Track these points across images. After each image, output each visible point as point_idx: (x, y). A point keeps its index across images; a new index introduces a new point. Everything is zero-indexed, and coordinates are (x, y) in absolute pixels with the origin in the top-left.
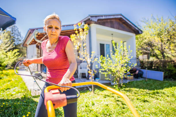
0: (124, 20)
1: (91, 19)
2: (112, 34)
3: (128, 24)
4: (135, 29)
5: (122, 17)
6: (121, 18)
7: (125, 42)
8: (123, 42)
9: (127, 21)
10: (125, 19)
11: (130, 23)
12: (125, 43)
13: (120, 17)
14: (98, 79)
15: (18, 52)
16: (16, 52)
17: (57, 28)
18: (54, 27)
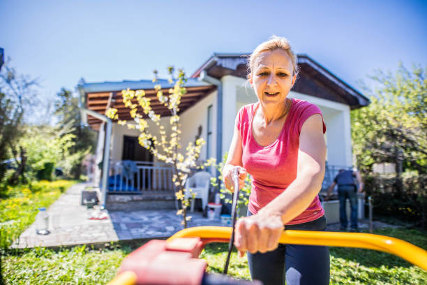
0: (313, 69)
1: (220, 62)
3: (328, 79)
4: (347, 92)
5: (308, 62)
6: (306, 65)
9: (323, 73)
10: (316, 67)
11: (331, 78)
13: (302, 61)
14: (228, 217)
15: (73, 140)
16: (67, 141)
17: (281, 75)
18: (274, 71)
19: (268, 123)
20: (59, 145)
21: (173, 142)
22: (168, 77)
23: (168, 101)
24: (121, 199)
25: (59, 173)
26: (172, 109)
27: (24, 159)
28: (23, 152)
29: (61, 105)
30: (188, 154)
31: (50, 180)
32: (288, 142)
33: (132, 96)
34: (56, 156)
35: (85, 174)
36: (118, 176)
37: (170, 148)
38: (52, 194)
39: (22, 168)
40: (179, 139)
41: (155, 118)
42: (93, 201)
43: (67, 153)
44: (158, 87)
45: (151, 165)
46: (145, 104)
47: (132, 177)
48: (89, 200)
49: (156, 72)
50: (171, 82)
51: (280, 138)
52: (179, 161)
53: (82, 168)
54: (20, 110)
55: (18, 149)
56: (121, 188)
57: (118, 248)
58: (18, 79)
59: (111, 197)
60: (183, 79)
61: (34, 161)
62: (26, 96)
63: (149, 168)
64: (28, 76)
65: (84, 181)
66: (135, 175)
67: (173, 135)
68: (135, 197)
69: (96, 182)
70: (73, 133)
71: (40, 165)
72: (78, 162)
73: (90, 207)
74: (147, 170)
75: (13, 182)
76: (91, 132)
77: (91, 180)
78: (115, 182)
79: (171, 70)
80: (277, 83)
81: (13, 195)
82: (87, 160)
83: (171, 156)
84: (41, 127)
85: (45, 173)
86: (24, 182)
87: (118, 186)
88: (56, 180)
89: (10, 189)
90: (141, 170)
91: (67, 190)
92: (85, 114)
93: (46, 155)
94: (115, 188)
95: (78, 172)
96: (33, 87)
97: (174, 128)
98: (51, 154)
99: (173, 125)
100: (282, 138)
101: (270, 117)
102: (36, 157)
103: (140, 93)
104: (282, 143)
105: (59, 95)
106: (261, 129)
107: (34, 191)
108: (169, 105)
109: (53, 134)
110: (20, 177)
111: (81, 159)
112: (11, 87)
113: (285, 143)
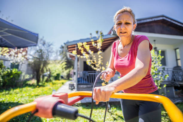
2: (155, 41)
5: (165, 18)
6: (164, 20)
7: (178, 48)
8: (175, 50)
9: (174, 22)
10: (169, 20)
12: (178, 51)
13: (161, 18)
15: (66, 64)
16: (64, 65)
17: (127, 24)
18: (123, 22)
19: (124, 47)
20: (61, 67)
21: (100, 62)
22: (96, 36)
23: (97, 45)
24: (83, 87)
25: (62, 77)
26: (99, 49)
27: (50, 73)
28: (49, 70)
29: (61, 52)
30: (107, 67)
31: (59, 80)
32: (133, 54)
33: (81, 45)
34: (60, 71)
35: (71, 77)
36: (81, 78)
37: (98, 65)
38: (59, 85)
39: (50, 76)
40: (102, 61)
41: (91, 52)
42: (73, 88)
43: (64, 70)
44: (92, 40)
45: (95, 72)
46: (87, 47)
47: (86, 78)
48: (71, 87)
49: (91, 34)
50: (97, 37)
51: (129, 53)
52: (102, 70)
53: (70, 75)
54: (47, 55)
55: (48, 69)
56: (82, 82)
57: (81, 106)
58: (46, 44)
59: (79, 86)
60: (102, 35)
61: (53, 73)
62: (49, 50)
63: (93, 74)
64: (49, 42)
65: (71, 80)
66: (88, 77)
67: (99, 59)
68: (88, 86)
69: (74, 80)
70: (66, 62)
71: (55, 74)
72: (68, 73)
73: (72, 89)
74: (92, 75)
75: (47, 81)
76: (73, 61)
77: (73, 80)
78: (80, 80)
79: (97, 32)
80: (125, 27)
81: (47, 86)
82: (72, 72)
83: (99, 68)
84: (55, 61)
85: (57, 77)
86: (51, 81)
87: (81, 81)
88: (61, 80)
89: (46, 84)
90: (90, 75)
91: (64, 84)
92: (68, 54)
93: (57, 71)
94: (80, 82)
95: (69, 77)
96: (51, 46)
97: (100, 56)
98: (59, 70)
99: (99, 55)
100: (130, 53)
101: (125, 44)
102: (54, 72)
103: (85, 44)
104: (130, 55)
105: (61, 48)
106: (121, 50)
107: (53, 84)
108: (97, 47)
109: (59, 63)
110: (49, 79)
111: (69, 72)
112: (45, 47)
113: (132, 55)
